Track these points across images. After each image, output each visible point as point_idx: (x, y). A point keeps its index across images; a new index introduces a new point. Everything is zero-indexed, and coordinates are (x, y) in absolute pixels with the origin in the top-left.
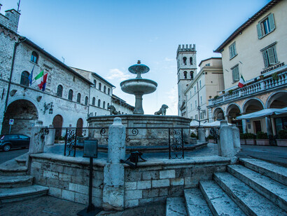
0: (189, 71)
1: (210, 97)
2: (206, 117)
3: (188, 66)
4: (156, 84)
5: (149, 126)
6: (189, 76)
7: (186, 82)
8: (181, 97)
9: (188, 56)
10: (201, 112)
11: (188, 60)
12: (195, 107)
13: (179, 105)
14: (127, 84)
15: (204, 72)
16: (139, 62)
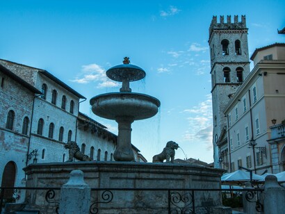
0: (233, 68)
1: (274, 121)
2: (267, 162)
3: (232, 56)
4: (157, 103)
5: (139, 184)
6: (234, 78)
7: (228, 89)
8: (219, 119)
9: (232, 38)
10: (257, 151)
11: (232, 46)
12: (245, 139)
13: (215, 135)
14: (103, 102)
15: (260, 72)
16: (126, 61)
